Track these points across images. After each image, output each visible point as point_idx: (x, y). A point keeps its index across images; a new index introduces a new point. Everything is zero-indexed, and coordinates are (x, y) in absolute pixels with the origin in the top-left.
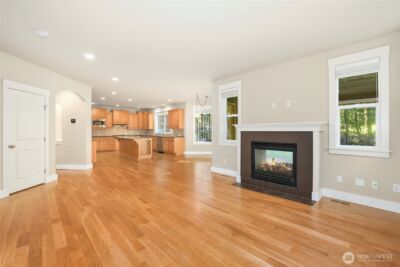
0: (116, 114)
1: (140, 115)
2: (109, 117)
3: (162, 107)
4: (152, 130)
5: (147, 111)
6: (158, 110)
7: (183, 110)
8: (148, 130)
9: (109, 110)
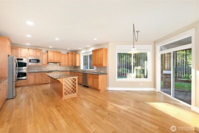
0: (50, 54)
1: (70, 55)
2: (45, 57)
3: (87, 48)
4: (79, 67)
5: (75, 52)
6: (83, 51)
7: (106, 50)
8: (76, 67)
9: (44, 51)
